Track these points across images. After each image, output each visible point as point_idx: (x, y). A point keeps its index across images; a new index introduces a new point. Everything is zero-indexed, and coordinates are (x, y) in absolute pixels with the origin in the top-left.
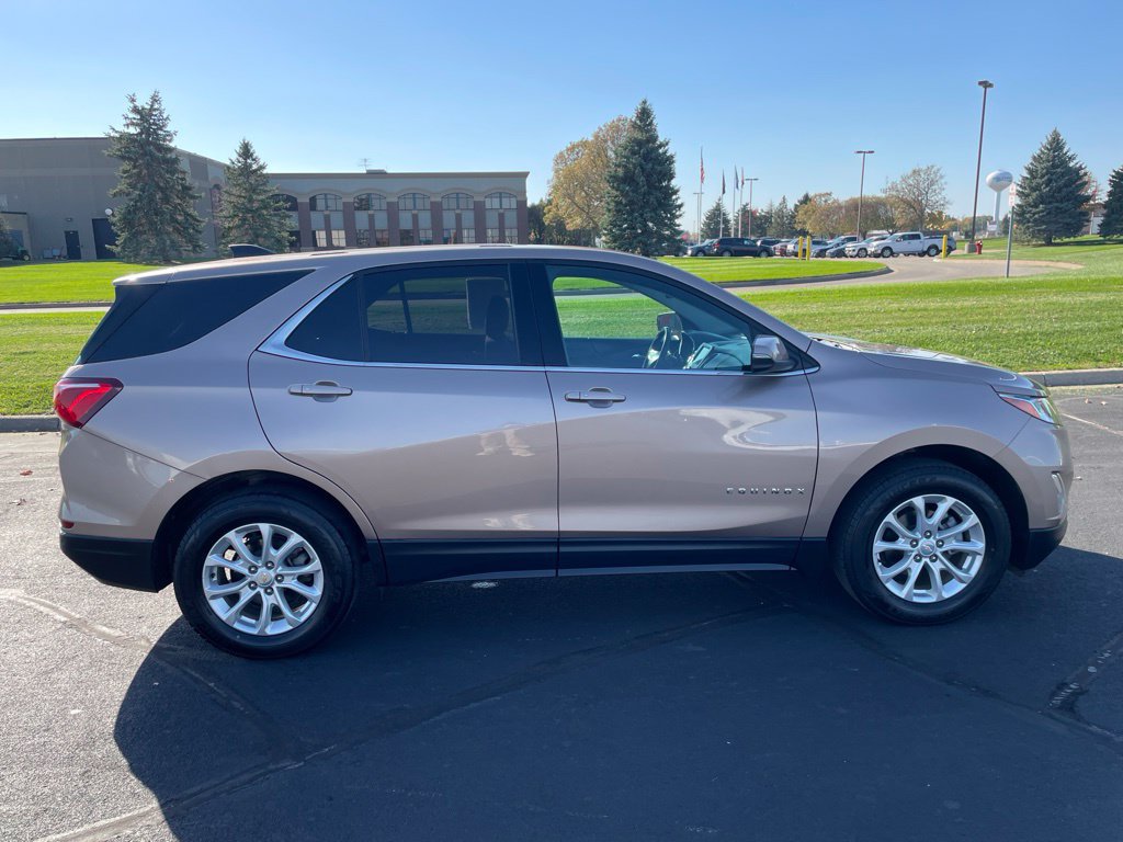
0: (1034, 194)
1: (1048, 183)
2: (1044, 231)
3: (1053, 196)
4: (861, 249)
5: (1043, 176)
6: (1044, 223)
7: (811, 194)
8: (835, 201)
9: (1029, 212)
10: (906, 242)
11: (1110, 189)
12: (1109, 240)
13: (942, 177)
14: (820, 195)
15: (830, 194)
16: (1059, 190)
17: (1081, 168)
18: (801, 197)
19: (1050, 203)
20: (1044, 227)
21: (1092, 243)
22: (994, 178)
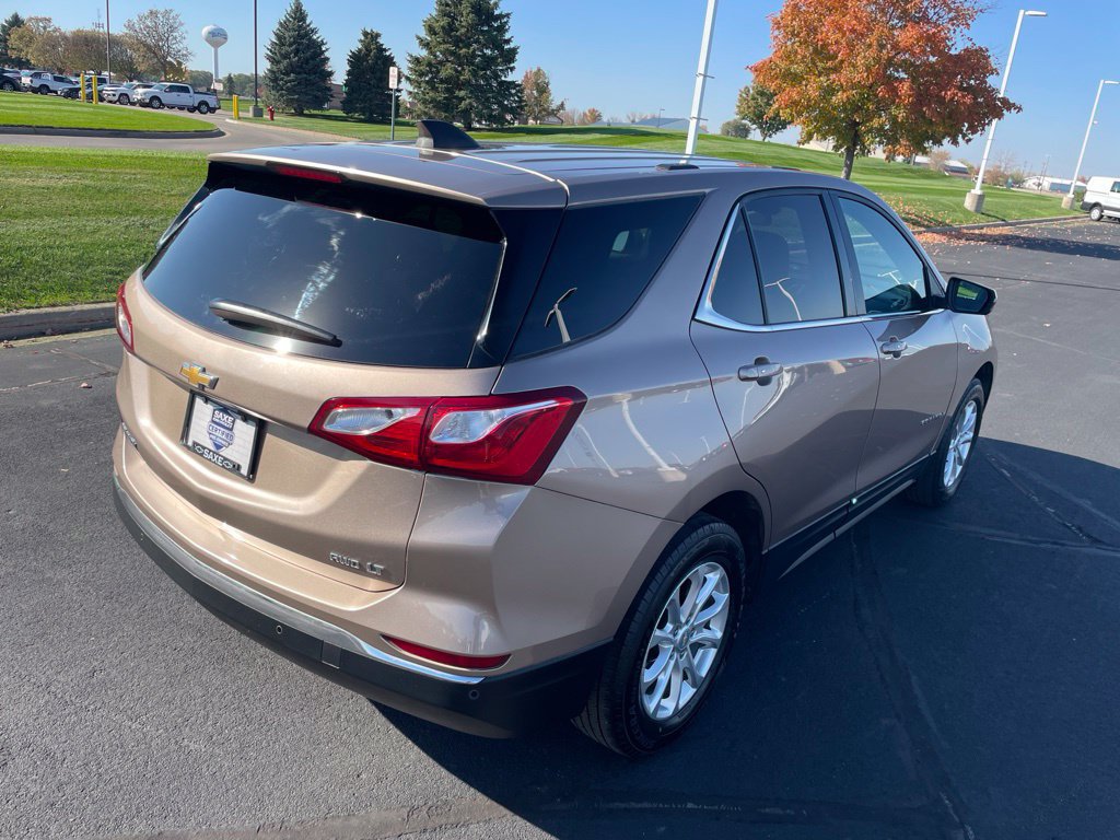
0: (286, 62)
1: (297, 52)
2: (297, 100)
3: (301, 67)
4: (121, 95)
5: (290, 45)
6: (295, 92)
7: (24, 16)
8: (55, 30)
9: (282, 79)
10: (175, 94)
11: (348, 68)
12: (351, 117)
13: (181, 24)
14: (37, 20)
15: (49, 20)
16: (307, 62)
17: (323, 44)
18: (9, 18)
19: (299, 73)
20: (296, 97)
21: (336, 118)
22: (210, 33)
